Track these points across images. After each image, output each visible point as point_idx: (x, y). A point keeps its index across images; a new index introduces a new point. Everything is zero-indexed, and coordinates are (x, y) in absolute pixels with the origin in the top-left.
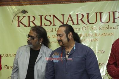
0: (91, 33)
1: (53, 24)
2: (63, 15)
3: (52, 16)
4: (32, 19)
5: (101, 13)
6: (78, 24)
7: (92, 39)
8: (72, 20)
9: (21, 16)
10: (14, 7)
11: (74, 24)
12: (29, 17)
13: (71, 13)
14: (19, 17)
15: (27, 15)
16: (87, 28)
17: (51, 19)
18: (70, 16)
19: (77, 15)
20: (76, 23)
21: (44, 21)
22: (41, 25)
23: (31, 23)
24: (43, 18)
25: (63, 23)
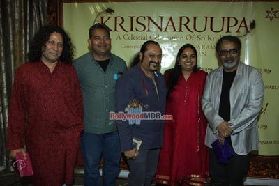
1: (147, 29)
2: (162, 17)
3: (147, 19)
4: (119, 21)
5: (212, 18)
6: (180, 30)
8: (173, 26)
9: (106, 16)
10: (97, 4)
12: (116, 18)
13: (173, 15)
14: (102, 18)
15: (113, 15)
16: (192, 37)
18: (171, 19)
19: (181, 18)
20: (178, 29)
21: (135, 25)
22: (132, 30)
23: (118, 26)
24: (134, 20)
25: (161, 29)
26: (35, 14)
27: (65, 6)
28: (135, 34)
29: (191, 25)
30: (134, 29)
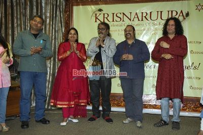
0: (152, 28)
1: (122, 20)
2: (131, 13)
3: (122, 14)
5: (161, 12)
6: (142, 20)
7: (153, 32)
8: (138, 18)
9: (98, 13)
10: (93, 7)
11: (139, 20)
12: (104, 14)
13: (137, 11)
14: (96, 14)
16: (149, 24)
17: (121, 16)
18: (136, 14)
19: (142, 13)
20: (140, 19)
21: (115, 18)
22: (113, 21)
23: (105, 19)
24: (115, 15)
25: (130, 20)
26: (58, 13)
27: (75, 8)
29: (148, 17)
30: (115, 20)
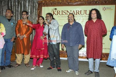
0: (81, 18)
1: (67, 14)
2: (71, 11)
4: (58, 12)
5: (86, 11)
7: (82, 21)
10: (52, 7)
11: (75, 14)
15: (57, 10)
17: (66, 12)
18: (74, 11)
19: (77, 11)
21: (63, 13)
28: (63, 16)
